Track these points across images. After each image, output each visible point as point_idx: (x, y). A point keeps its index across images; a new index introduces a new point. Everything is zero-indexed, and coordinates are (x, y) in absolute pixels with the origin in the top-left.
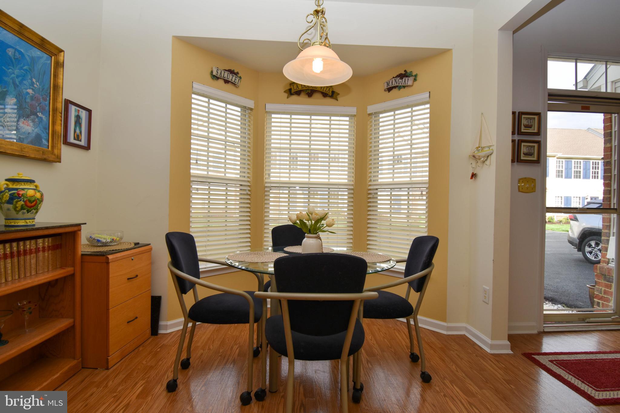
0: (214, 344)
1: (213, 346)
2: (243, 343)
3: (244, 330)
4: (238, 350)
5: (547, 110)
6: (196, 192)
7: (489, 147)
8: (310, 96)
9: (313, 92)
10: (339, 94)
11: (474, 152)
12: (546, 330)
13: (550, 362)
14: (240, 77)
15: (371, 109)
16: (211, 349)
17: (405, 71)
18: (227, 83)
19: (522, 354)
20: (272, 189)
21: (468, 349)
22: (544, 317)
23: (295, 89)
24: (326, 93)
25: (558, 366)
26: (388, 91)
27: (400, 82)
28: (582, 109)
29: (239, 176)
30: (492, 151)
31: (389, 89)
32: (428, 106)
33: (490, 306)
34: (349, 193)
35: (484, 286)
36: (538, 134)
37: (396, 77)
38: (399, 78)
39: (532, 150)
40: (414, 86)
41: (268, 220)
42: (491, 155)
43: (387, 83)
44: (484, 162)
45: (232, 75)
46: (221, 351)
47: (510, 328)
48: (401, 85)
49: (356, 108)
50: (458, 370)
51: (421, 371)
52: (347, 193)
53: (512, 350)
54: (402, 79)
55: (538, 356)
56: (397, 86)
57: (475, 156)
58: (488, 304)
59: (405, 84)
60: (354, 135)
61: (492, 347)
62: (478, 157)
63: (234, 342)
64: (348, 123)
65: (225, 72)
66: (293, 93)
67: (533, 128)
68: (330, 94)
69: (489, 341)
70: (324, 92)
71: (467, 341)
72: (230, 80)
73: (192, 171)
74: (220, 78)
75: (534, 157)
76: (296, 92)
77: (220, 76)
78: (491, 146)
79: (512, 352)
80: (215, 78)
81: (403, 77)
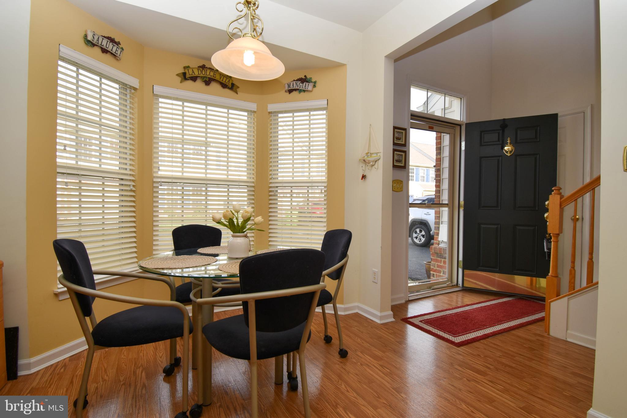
0: (108, 373)
1: (107, 375)
2: (147, 364)
3: (142, 350)
4: (143, 373)
5: (410, 127)
6: (65, 187)
7: (377, 153)
8: (207, 84)
9: (212, 81)
10: (238, 87)
11: (364, 157)
12: (410, 299)
13: (420, 322)
14: (122, 48)
15: (271, 107)
16: (107, 380)
17: (305, 76)
18: (105, 53)
19: (401, 320)
20: (163, 185)
21: (364, 323)
22: (409, 288)
23: (190, 74)
24: (225, 84)
25: (426, 324)
26: (288, 93)
27: (301, 86)
28: (429, 128)
29: (118, 168)
30: (379, 157)
31: (290, 91)
32: (325, 112)
33: (379, 286)
34: (249, 191)
35: (373, 269)
36: (405, 145)
37: (297, 80)
38: (300, 82)
39: (401, 157)
40: (313, 92)
41: (157, 221)
42: (378, 160)
43: (288, 84)
44: (372, 166)
45: (112, 44)
46: (122, 379)
47: (392, 300)
48: (302, 89)
49: (256, 104)
50: (363, 341)
51: (339, 349)
52: (246, 190)
53: (394, 318)
54: (303, 83)
55: (412, 319)
56: (298, 89)
57: (365, 160)
58: (377, 283)
59: (306, 89)
60: (254, 132)
61: (381, 318)
62: (368, 162)
63: (135, 365)
64: (246, 118)
65: (103, 39)
66: (188, 78)
67: (401, 140)
68: (230, 86)
69: (378, 314)
70: (223, 82)
71: (361, 318)
72: (109, 49)
73: (58, 160)
74: (97, 45)
75: (402, 164)
76: (192, 77)
77: (97, 42)
78: (379, 153)
79: (394, 320)
80: (90, 44)
81: (304, 82)
